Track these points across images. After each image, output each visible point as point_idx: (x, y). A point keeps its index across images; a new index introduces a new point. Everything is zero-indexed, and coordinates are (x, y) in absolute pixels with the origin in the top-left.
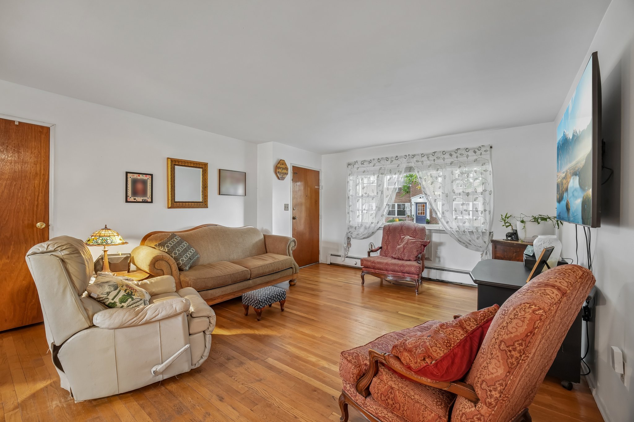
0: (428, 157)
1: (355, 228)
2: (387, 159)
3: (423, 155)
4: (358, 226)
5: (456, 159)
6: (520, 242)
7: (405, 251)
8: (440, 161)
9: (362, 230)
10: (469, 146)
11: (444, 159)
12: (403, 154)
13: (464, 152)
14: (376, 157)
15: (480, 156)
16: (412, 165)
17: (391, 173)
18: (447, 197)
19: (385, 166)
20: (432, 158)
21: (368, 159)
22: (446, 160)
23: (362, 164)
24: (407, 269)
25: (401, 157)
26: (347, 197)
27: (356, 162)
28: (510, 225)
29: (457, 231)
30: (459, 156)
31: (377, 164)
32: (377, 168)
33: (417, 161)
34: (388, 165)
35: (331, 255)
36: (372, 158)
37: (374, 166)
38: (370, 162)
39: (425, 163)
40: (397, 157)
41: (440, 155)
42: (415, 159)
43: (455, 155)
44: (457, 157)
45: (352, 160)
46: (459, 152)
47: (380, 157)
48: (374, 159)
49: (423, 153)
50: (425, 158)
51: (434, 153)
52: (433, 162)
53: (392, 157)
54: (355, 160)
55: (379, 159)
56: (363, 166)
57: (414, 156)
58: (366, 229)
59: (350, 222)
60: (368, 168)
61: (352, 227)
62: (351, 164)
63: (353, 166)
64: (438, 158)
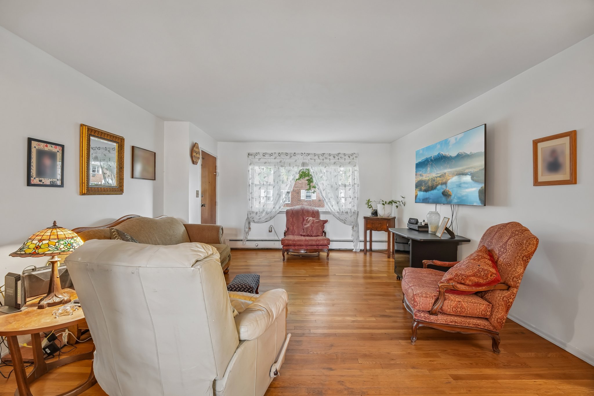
0: (319, 157)
1: (257, 213)
2: (287, 154)
3: (315, 155)
4: (260, 212)
5: (337, 160)
6: (378, 217)
7: (313, 229)
8: (327, 161)
9: (264, 214)
10: (346, 152)
11: (330, 159)
12: (300, 152)
13: (343, 156)
14: (277, 151)
15: (352, 160)
16: (307, 161)
17: (290, 166)
18: (332, 187)
19: (285, 160)
20: (321, 158)
21: (270, 152)
22: (331, 160)
23: (263, 156)
25: (298, 154)
26: (248, 185)
27: (257, 154)
28: (372, 207)
29: (337, 212)
30: (340, 158)
31: (278, 157)
32: (278, 160)
33: (311, 159)
34: (287, 160)
35: (230, 240)
36: (273, 152)
37: (275, 159)
38: (271, 155)
39: (316, 160)
40: (295, 153)
41: (327, 156)
42: (309, 157)
43: (337, 157)
44: (338, 159)
45: (251, 152)
46: (340, 155)
48: (275, 153)
49: (315, 153)
50: (316, 157)
51: (323, 154)
52: (322, 161)
53: (291, 153)
54: (257, 152)
55: (279, 153)
56: (264, 157)
57: (309, 154)
58: (267, 213)
59: (251, 207)
60: (269, 160)
61: (253, 212)
62: (251, 155)
63: (255, 156)
64: (326, 158)
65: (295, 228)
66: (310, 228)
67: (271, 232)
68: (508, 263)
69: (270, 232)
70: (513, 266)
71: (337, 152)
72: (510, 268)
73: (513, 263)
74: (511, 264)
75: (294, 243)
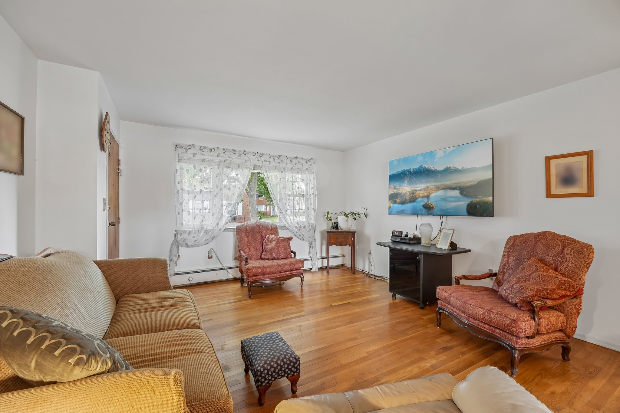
0: (274, 159)
1: (190, 233)
2: (234, 152)
3: (270, 156)
4: (194, 230)
5: (295, 165)
6: (339, 230)
8: (284, 165)
9: (201, 234)
10: (304, 157)
11: (287, 163)
12: (251, 151)
13: (300, 161)
14: (222, 147)
15: (310, 167)
16: (260, 163)
17: (239, 168)
19: (231, 159)
20: (277, 160)
21: (210, 146)
22: (288, 165)
23: (201, 150)
25: (249, 153)
26: (176, 191)
27: (190, 146)
28: (331, 220)
29: (292, 227)
30: (297, 163)
31: (222, 155)
32: (222, 159)
33: (265, 161)
34: (235, 159)
36: (215, 146)
37: (218, 156)
38: (213, 150)
39: (271, 163)
40: (245, 151)
41: (284, 159)
42: (263, 158)
43: (294, 162)
45: (180, 142)
46: (298, 160)
47: (226, 148)
48: (218, 148)
49: (270, 154)
50: (272, 159)
51: (280, 156)
52: (278, 164)
53: (240, 151)
54: (191, 143)
55: (224, 149)
56: (202, 152)
57: (262, 155)
58: (207, 232)
59: (182, 225)
60: (209, 158)
61: (184, 232)
62: (181, 147)
63: (186, 150)
64: (283, 161)
65: (252, 250)
66: (276, 249)
67: (212, 257)
68: (572, 272)
69: (209, 258)
70: (578, 274)
71: (295, 156)
72: (576, 277)
73: (578, 271)
74: (576, 272)
75: (265, 270)
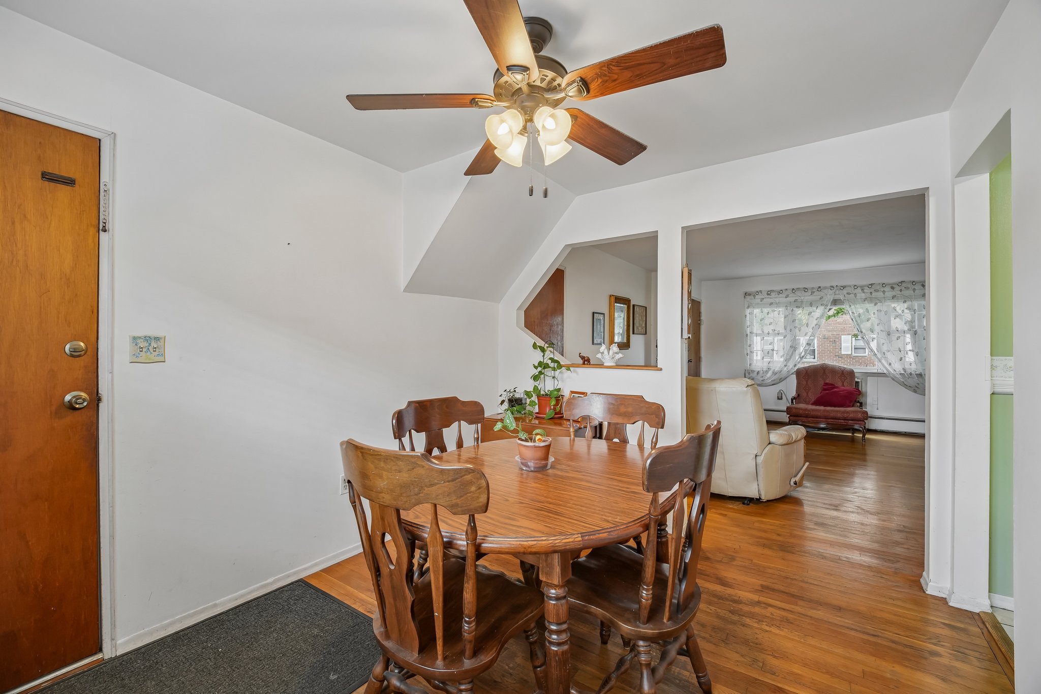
0: (862, 290)
1: (758, 373)
2: (805, 290)
3: (855, 287)
4: (763, 370)
5: (899, 293)
8: (880, 294)
9: (769, 375)
10: (916, 279)
11: (884, 292)
12: (828, 285)
13: (909, 285)
14: (790, 287)
16: (842, 297)
17: (811, 307)
18: (888, 336)
19: (802, 298)
20: (867, 290)
21: (778, 288)
22: (886, 293)
23: (768, 294)
24: (852, 415)
25: (825, 288)
26: (745, 334)
27: (758, 292)
29: (901, 374)
30: (903, 288)
31: (792, 295)
32: (791, 299)
33: (848, 293)
34: (808, 297)
36: (783, 288)
37: (786, 297)
38: (780, 292)
39: (858, 295)
40: (820, 287)
41: (878, 288)
42: (845, 291)
43: (897, 288)
44: (901, 290)
45: (749, 290)
46: (904, 285)
47: (795, 287)
48: (786, 289)
49: (855, 284)
50: (859, 290)
51: (872, 285)
52: (869, 295)
53: (813, 288)
54: (759, 290)
55: (793, 289)
56: (769, 296)
57: (844, 287)
58: (774, 373)
59: (750, 365)
60: (777, 300)
61: (753, 371)
62: (750, 295)
63: (754, 296)
64: (876, 291)
67: (781, 399)
69: (778, 399)
71: (897, 280)
